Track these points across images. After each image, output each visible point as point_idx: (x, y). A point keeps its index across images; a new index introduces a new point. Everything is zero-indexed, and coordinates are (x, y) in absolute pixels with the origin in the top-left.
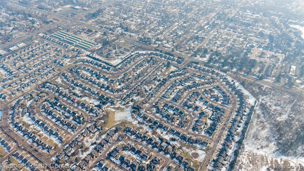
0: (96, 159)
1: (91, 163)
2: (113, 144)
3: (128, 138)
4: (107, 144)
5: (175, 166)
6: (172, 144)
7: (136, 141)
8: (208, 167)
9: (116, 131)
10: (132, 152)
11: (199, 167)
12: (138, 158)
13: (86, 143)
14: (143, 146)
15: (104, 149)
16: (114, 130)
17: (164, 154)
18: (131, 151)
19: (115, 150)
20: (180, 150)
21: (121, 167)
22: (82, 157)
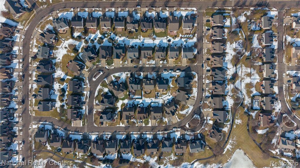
0: (205, 57)
1: (207, 45)
2: (200, 98)
3: (185, 126)
4: (211, 91)
5: (72, 126)
6: (100, 165)
7: (166, 130)
8: (21, 157)
9: (217, 126)
10: (157, 105)
11: (35, 147)
12: (141, 101)
13: (249, 70)
14: (148, 129)
15: (207, 81)
16: (223, 128)
17: (102, 136)
18: (160, 105)
19: (189, 92)
20: (80, 162)
21: (156, 70)
22: (231, 44)
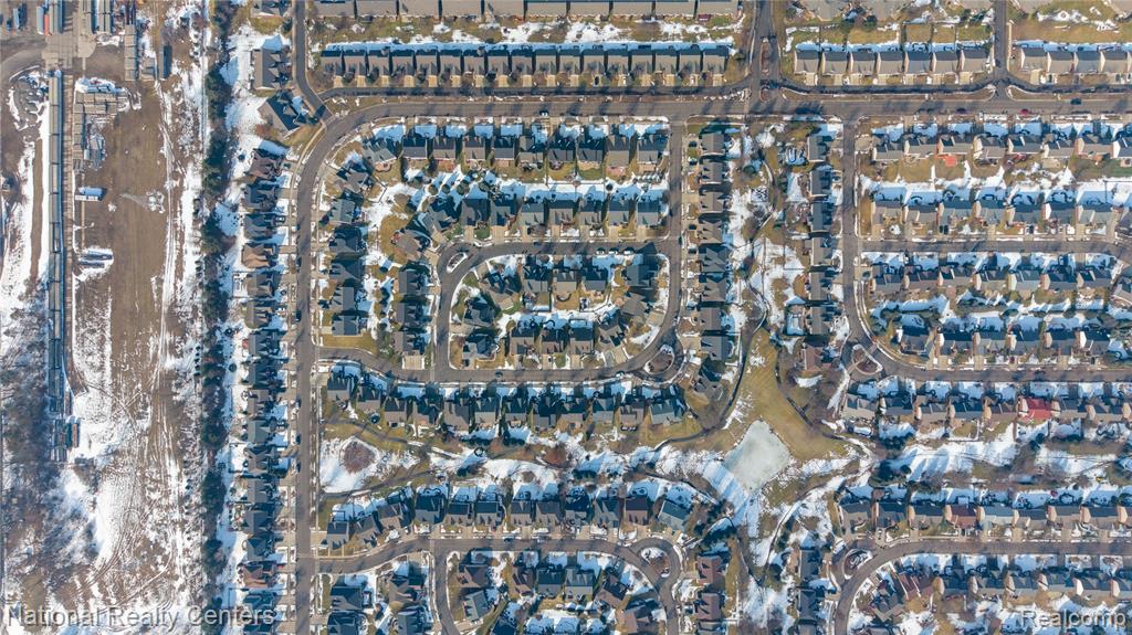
0: (686, 223)
1: (689, 197)
2: (675, 311)
3: (642, 369)
4: (697, 295)
5: (403, 367)
6: (461, 451)
7: (602, 377)
8: (293, 433)
9: (711, 369)
10: (582, 324)
11: (323, 413)
12: (548, 316)
13: (780, 251)
14: (561, 375)
15: (690, 274)
16: (723, 373)
17: (466, 388)
18: (590, 326)
19: (650, 296)
20: (418, 444)
21: (581, 249)
22: (742, 194)
